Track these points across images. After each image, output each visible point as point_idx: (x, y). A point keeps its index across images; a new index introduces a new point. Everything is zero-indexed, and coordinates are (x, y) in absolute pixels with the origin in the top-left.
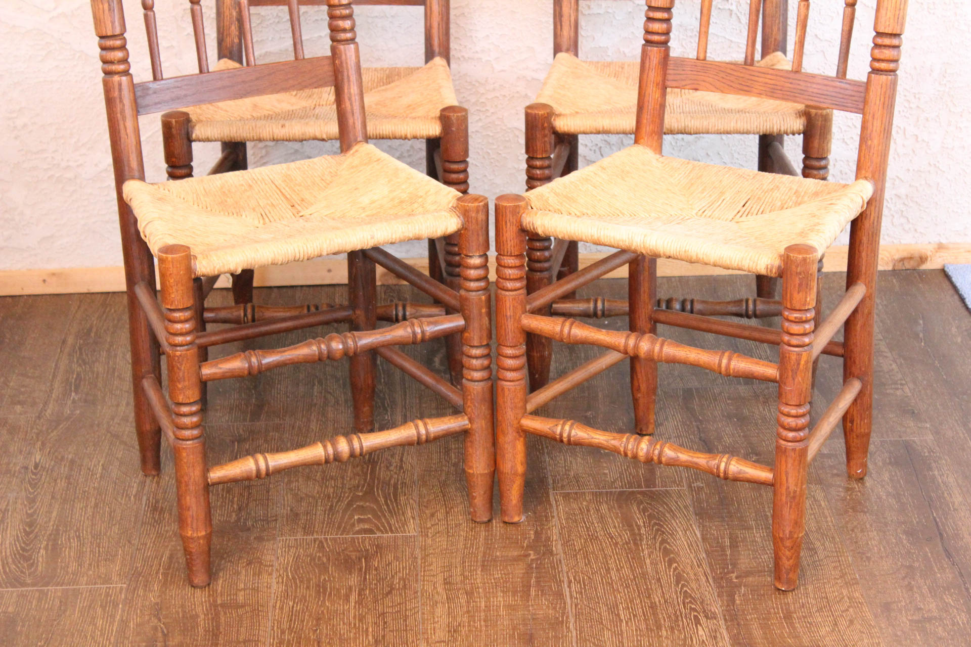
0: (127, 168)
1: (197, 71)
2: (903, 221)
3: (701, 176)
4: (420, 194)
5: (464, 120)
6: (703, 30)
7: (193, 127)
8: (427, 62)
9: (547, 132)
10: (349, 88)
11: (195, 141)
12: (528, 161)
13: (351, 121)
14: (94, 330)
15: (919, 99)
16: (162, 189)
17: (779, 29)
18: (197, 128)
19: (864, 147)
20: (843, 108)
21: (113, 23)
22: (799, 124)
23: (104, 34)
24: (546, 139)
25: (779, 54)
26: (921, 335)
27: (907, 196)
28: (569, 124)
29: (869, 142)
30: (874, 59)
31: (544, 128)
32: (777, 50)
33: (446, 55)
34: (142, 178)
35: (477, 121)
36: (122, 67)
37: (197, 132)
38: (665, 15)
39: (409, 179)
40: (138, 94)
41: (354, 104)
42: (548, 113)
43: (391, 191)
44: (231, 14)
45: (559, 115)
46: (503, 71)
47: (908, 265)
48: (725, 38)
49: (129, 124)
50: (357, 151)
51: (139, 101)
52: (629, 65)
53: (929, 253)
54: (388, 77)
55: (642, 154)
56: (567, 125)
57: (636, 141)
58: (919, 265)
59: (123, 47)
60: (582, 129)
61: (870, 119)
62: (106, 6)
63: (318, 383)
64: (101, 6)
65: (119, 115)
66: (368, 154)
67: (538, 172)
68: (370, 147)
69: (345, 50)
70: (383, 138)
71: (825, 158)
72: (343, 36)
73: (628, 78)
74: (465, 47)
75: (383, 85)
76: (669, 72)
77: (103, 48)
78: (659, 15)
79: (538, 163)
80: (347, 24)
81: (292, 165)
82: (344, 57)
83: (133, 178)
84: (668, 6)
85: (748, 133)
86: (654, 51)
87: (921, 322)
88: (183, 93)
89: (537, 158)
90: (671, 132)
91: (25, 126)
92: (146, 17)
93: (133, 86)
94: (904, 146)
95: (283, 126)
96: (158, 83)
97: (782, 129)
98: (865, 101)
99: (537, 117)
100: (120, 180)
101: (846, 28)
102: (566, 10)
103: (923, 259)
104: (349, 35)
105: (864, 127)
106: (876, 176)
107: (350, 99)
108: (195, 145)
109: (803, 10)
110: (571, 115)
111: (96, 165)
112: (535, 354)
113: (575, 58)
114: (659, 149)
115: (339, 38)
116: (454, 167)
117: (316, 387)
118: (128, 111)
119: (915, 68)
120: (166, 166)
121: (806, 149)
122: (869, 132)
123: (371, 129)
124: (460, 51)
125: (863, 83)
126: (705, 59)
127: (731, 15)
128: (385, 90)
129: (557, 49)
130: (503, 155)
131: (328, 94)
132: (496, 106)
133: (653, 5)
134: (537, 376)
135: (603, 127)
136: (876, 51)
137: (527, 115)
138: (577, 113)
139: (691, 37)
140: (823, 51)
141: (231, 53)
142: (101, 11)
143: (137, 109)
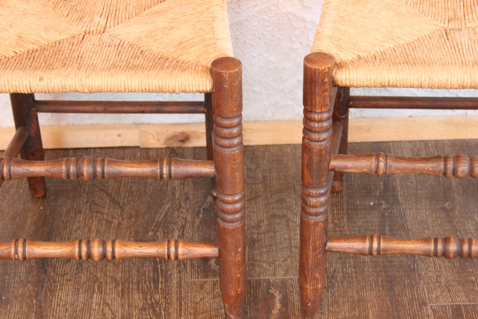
9: (327, 86)
24: (326, 94)
28: (352, 78)
42: (329, 68)
45: (339, 66)
56: (350, 80)
63: (98, 290)
67: (316, 125)
89: (315, 112)
99: (317, 72)
110: (353, 62)
112: (308, 287)
117: (95, 295)
130: (278, 36)
134: (309, 304)
135: (389, 82)
137: (306, 69)
138: (359, 57)
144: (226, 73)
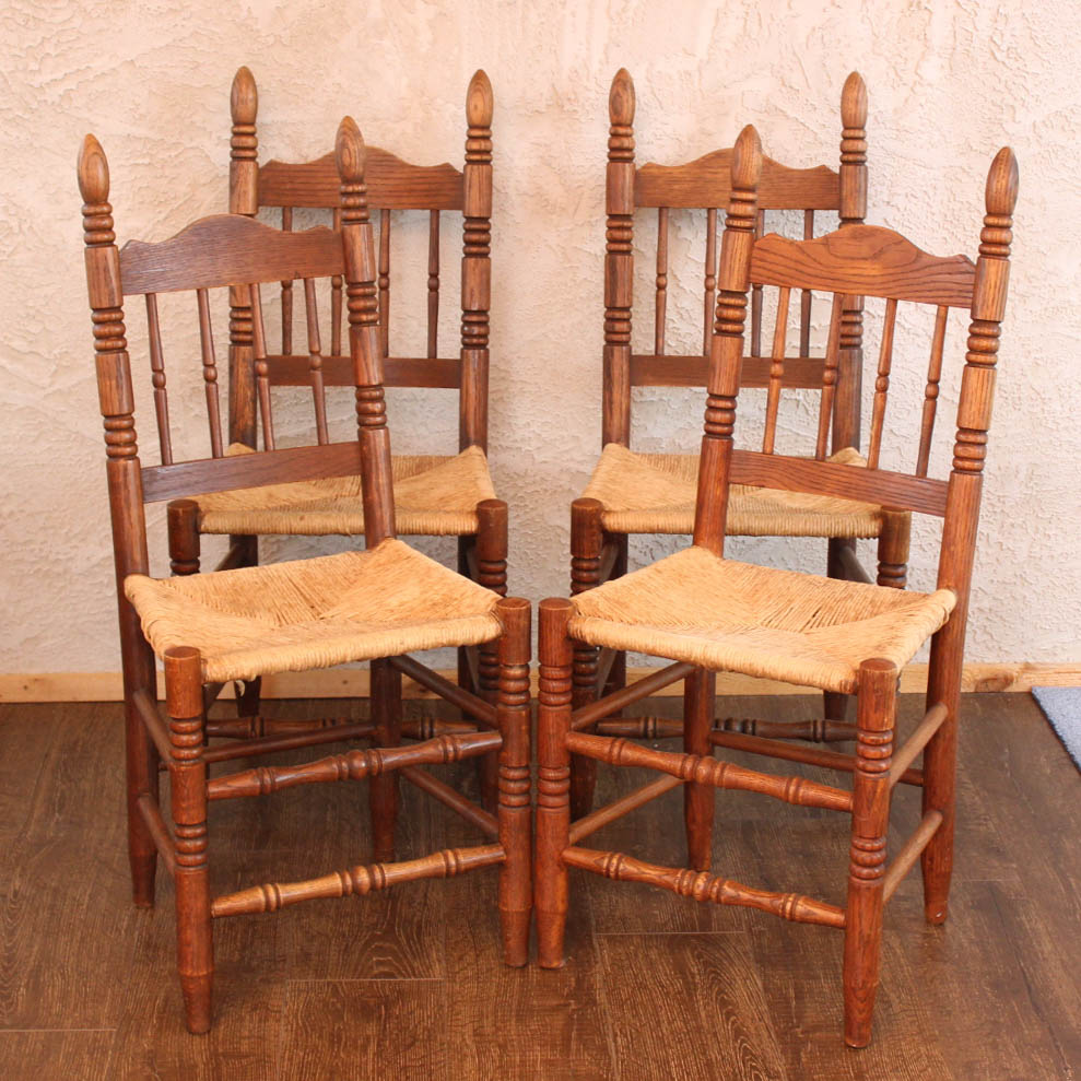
0: (129, 561)
1: (210, 456)
2: (986, 637)
3: (767, 582)
4: (455, 596)
5: (504, 516)
6: (770, 420)
7: (202, 518)
8: (461, 451)
9: (595, 530)
10: (377, 478)
11: (203, 533)
12: (573, 563)
13: (378, 514)
14: (80, 743)
15: (1004, 503)
16: (167, 584)
17: (851, 423)
18: (206, 518)
19: (946, 554)
20: (923, 509)
21: (120, 401)
22: (873, 527)
23: (111, 413)
24: (595, 538)
25: (852, 449)
26: (1006, 765)
27: (990, 610)
28: (620, 521)
29: (952, 548)
30: (957, 457)
31: (591, 527)
32: (849, 446)
33: (483, 444)
34: (146, 573)
35: (515, 518)
36: (128, 450)
37: (207, 523)
38: (729, 404)
39: (442, 579)
40: (145, 480)
41: (383, 496)
42: (596, 510)
43: (422, 593)
44: (246, 394)
45: (609, 512)
46: (545, 462)
47: (992, 687)
48: (791, 431)
49: (134, 512)
50: (384, 547)
51: (146, 487)
52: (685, 459)
53: (1015, 674)
54: (418, 466)
55: (701, 556)
56: (618, 523)
57: (695, 543)
58: (1004, 687)
59: (130, 428)
60: (635, 528)
61: (954, 522)
62: (114, 382)
63: (332, 807)
64: (108, 383)
65: (123, 503)
66: (397, 551)
67: (585, 575)
68: (400, 544)
69: (374, 436)
70: (413, 534)
71: (903, 565)
72: (372, 420)
73: (684, 473)
74: (503, 434)
75: (413, 475)
76: (732, 466)
77: (108, 429)
78: (722, 404)
79: (585, 565)
80: (377, 407)
81: (312, 561)
82: (372, 443)
83: (135, 573)
84: (731, 394)
85: (818, 535)
86: (716, 443)
87: (1007, 751)
88: (196, 479)
89: (584, 560)
90: (733, 533)
91: (12, 513)
92: (157, 396)
93: (140, 471)
94: (987, 554)
95: (302, 518)
96: (167, 468)
97: (856, 532)
98: (948, 503)
99: (585, 513)
100: (122, 574)
101: (927, 423)
102: (617, 396)
103: (1008, 681)
104: (379, 419)
105: (946, 532)
106: (960, 586)
107: (378, 490)
108: (203, 539)
109: (879, 402)
110: (622, 512)
111: (88, 558)
112: (580, 778)
113: (626, 449)
114: (719, 551)
115: (367, 422)
116: (492, 567)
117: (329, 813)
118: (134, 499)
119: (999, 468)
120: (170, 560)
121: (882, 554)
122: (952, 536)
123: (399, 523)
124: (497, 439)
125: (945, 482)
126: (771, 453)
127: (798, 406)
128: (416, 481)
129: (606, 439)
130: (544, 556)
131: (352, 484)
132: (536, 501)
133: (715, 392)
134: (579, 804)
135: (658, 526)
136: (960, 448)
137: (574, 511)
138: (629, 510)
139: (754, 429)
140: (898, 447)
141: (243, 437)
142: (108, 389)
143: (143, 497)
144: (492, 511)
